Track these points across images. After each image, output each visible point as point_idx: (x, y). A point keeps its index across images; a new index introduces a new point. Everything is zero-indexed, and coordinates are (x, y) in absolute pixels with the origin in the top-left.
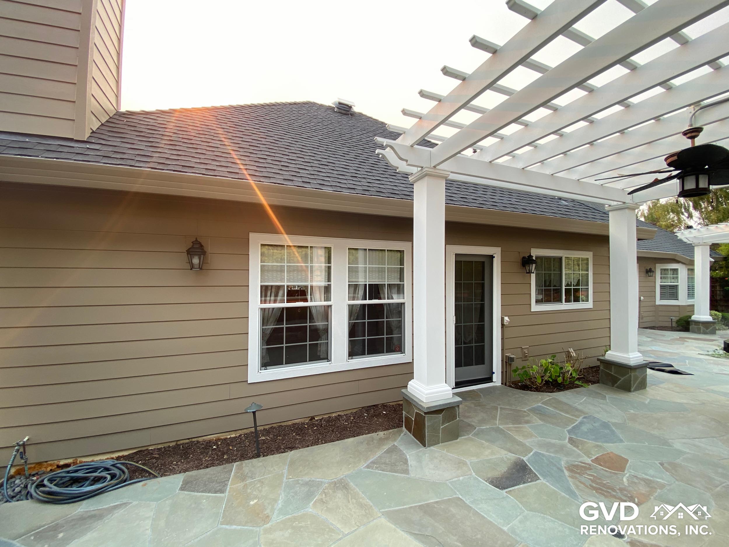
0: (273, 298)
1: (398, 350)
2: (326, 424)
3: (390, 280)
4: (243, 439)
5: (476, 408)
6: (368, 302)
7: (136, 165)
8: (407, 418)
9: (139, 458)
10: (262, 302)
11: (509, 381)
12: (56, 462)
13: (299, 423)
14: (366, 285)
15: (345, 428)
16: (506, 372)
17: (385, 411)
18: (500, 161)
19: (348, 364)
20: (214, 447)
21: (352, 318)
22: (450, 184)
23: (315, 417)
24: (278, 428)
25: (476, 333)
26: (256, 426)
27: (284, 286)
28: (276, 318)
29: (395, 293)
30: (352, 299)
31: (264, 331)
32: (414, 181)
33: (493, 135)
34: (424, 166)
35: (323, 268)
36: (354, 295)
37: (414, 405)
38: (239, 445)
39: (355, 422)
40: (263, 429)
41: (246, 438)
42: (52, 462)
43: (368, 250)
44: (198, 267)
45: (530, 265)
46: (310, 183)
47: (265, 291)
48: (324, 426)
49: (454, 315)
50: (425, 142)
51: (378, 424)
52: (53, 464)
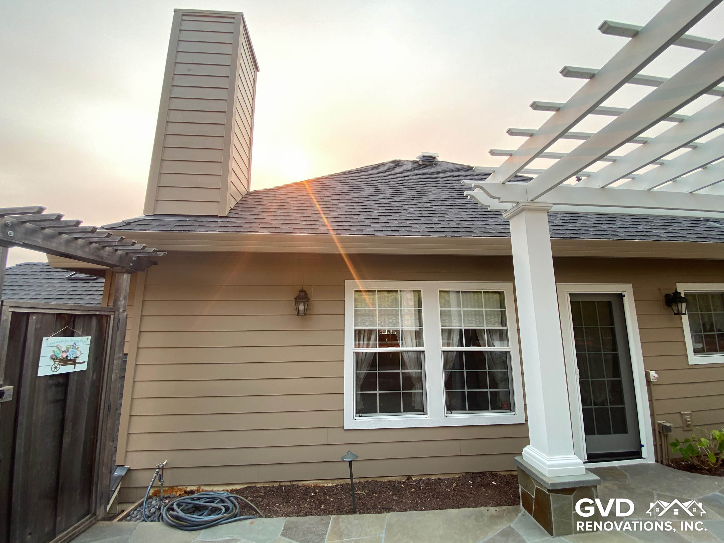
0: (365, 342)
1: (505, 407)
2: (425, 487)
3: (489, 325)
4: (340, 490)
5: (621, 491)
6: (464, 349)
7: (260, 231)
8: (524, 494)
9: (248, 494)
10: (356, 346)
11: (667, 457)
12: (184, 487)
13: (395, 481)
14: (461, 330)
15: (447, 496)
16: (661, 445)
17: (495, 482)
18: (615, 185)
19: (446, 419)
20: (312, 494)
21: (448, 367)
22: (553, 216)
23: (412, 476)
24: (374, 483)
25: (609, 392)
26: (352, 478)
27: (376, 330)
28: (370, 363)
29: (497, 340)
30: (446, 345)
31: (358, 376)
32: (509, 217)
33: (602, 159)
34: (520, 201)
35: (413, 312)
36: (449, 341)
37: (533, 478)
38: (335, 496)
39: (459, 489)
40: (358, 482)
41: (343, 489)
42: (181, 487)
43: (461, 292)
44: (303, 313)
45: (678, 305)
46: (398, 231)
47: (359, 335)
48: (423, 489)
49: (577, 367)
50: (517, 178)
51: (487, 496)
52: (182, 489)
